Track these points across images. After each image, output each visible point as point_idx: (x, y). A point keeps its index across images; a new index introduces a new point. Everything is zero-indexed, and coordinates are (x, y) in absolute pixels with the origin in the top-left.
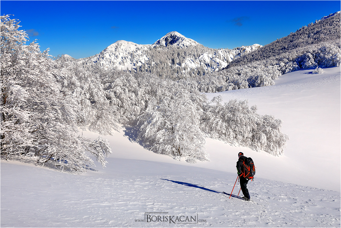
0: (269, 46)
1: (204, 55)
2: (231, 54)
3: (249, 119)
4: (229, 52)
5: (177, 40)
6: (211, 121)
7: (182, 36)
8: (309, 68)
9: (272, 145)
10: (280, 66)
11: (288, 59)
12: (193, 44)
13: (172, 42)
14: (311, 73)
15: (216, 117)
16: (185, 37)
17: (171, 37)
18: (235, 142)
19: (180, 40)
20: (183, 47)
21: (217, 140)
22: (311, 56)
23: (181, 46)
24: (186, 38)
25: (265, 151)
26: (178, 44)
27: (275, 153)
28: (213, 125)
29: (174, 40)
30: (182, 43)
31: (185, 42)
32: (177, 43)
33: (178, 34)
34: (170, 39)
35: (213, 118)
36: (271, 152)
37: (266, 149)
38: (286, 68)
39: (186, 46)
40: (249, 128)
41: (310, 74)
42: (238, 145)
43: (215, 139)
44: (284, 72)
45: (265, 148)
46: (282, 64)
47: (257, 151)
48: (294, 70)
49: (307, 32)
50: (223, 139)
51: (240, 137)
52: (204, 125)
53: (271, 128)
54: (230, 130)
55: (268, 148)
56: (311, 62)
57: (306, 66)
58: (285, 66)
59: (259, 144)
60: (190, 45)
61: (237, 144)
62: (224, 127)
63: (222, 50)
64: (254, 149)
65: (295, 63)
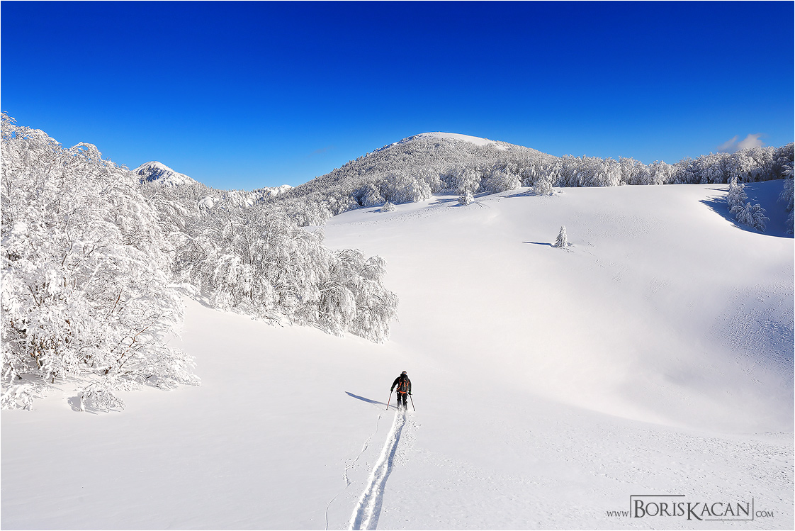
0: (305, 186)
1: (206, 199)
2: (249, 199)
3: (311, 254)
4: (245, 196)
5: (160, 174)
6: (208, 260)
7: (168, 169)
8: (373, 205)
9: (368, 316)
10: (329, 204)
11: (341, 193)
12: (188, 182)
13: (151, 178)
14: (379, 211)
15: (223, 251)
16: (172, 170)
17: (150, 169)
18: (279, 315)
19: (165, 175)
20: (171, 186)
21: (230, 313)
22: (374, 187)
23: (168, 184)
24: (175, 173)
25: (352, 332)
26: (162, 182)
27: (375, 336)
28: (216, 271)
29: (155, 174)
30: (169, 180)
31: (174, 178)
32: (161, 179)
33: (161, 166)
34: (148, 174)
35: (214, 253)
36: (367, 333)
37: (354, 328)
38: (340, 207)
39: (176, 185)
40: (314, 278)
41: (378, 213)
42: (288, 321)
43: (222, 310)
44: (336, 213)
45: (352, 325)
46: (333, 200)
47: (336, 334)
48: (351, 208)
49: (357, 168)
50: (246, 310)
51: (291, 301)
52: (188, 273)
53: (361, 278)
54: (265, 283)
55: (360, 326)
56: (376, 197)
57: (368, 202)
58: (338, 202)
59: (339, 317)
60: (183, 183)
61: (284, 320)
62: (248, 275)
63: (234, 192)
64: (329, 330)
65: (352, 198)
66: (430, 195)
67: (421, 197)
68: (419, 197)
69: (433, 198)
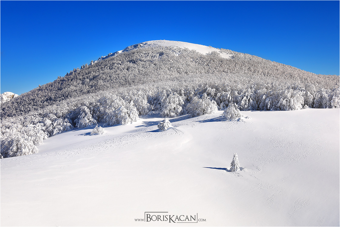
8: (85, 127)
10: (45, 125)
11: (56, 114)
14: (89, 134)
22: (87, 110)
38: (54, 128)
41: (88, 136)
44: (51, 134)
46: (48, 122)
48: (65, 130)
56: (88, 119)
57: (81, 124)
58: (53, 124)
65: (66, 120)
66: (138, 118)
67: (128, 119)
68: (127, 120)
69: (140, 121)
